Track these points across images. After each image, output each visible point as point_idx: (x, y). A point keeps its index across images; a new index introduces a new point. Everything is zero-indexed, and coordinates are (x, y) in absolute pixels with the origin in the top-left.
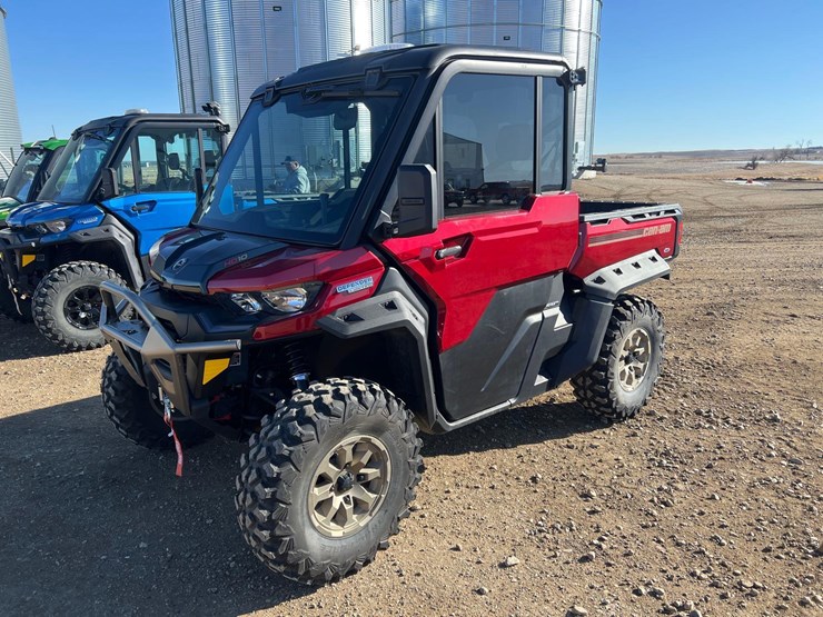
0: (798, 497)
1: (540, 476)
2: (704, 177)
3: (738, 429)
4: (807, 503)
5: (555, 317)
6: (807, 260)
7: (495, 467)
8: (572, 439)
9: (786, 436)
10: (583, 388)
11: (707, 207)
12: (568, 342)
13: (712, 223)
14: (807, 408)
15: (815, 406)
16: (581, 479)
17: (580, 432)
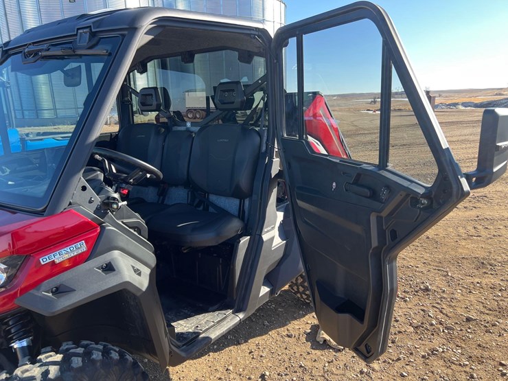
0: (460, 365)
1: (267, 373)
2: (349, 109)
3: (405, 301)
4: (468, 369)
5: (273, 238)
6: (416, 161)
7: (231, 368)
8: (290, 327)
9: (438, 303)
10: (296, 284)
11: (354, 128)
12: (283, 256)
13: (358, 138)
14: (445, 276)
15: (450, 274)
16: (301, 370)
17: (296, 319)
